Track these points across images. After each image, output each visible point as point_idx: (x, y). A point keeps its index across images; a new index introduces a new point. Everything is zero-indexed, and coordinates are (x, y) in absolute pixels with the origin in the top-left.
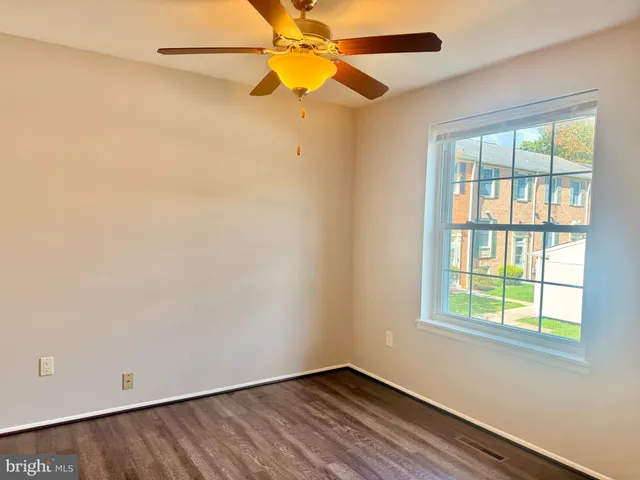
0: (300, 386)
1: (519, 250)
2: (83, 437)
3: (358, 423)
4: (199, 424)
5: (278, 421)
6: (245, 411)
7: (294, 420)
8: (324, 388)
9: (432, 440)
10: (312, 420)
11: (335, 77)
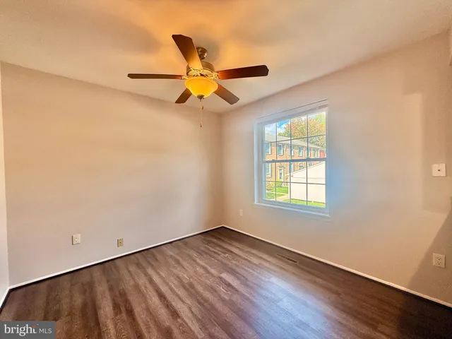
0: (203, 237)
1: (281, 174)
2: (97, 273)
3: (231, 252)
4: (157, 260)
5: (195, 255)
6: (178, 251)
7: (201, 253)
8: (213, 236)
9: (265, 256)
10: (209, 252)
11: (216, 92)
